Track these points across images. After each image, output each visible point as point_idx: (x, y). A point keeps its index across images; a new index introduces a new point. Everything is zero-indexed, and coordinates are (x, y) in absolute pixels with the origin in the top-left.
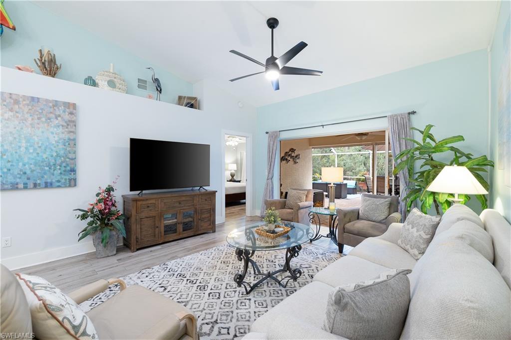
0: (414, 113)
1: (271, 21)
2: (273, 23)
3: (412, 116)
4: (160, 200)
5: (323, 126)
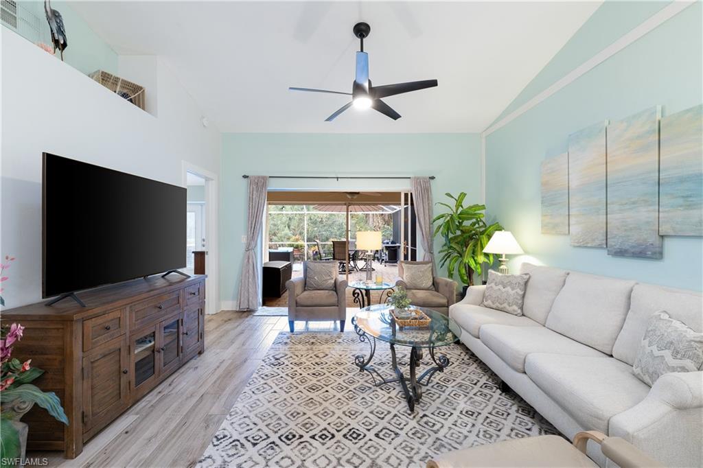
0: (433, 178)
1: (363, 27)
2: (362, 30)
3: (432, 181)
4: (128, 309)
5: (337, 178)
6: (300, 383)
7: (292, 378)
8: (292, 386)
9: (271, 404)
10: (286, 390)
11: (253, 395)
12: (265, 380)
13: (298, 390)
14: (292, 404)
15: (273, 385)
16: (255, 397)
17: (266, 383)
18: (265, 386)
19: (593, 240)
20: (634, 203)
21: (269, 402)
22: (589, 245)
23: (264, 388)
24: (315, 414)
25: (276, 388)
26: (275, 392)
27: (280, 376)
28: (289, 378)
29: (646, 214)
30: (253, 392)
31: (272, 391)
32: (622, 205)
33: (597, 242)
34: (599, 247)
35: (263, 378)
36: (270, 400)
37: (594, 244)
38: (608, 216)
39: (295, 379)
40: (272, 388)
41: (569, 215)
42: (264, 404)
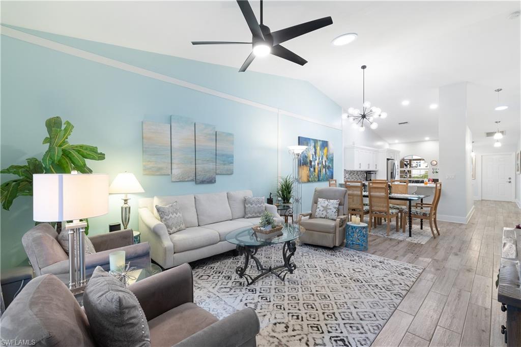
6: (330, 305)
7: (334, 313)
8: (339, 306)
9: (362, 300)
10: (345, 305)
11: (375, 313)
12: (361, 324)
13: (336, 301)
14: (347, 294)
15: (355, 315)
16: (374, 311)
17: (361, 319)
18: (362, 317)
19: (189, 177)
20: (208, 161)
21: (362, 302)
22: (186, 180)
23: (364, 315)
24: (336, 283)
25: (354, 311)
26: (355, 308)
27: (345, 322)
28: (337, 315)
29: (211, 166)
30: (375, 315)
31: (357, 310)
32: (203, 161)
33: (191, 178)
34: (192, 180)
35: (363, 327)
36: (362, 304)
37: (189, 179)
38: (197, 165)
39: (332, 311)
40: (357, 313)
41: (171, 163)
42: (368, 302)
